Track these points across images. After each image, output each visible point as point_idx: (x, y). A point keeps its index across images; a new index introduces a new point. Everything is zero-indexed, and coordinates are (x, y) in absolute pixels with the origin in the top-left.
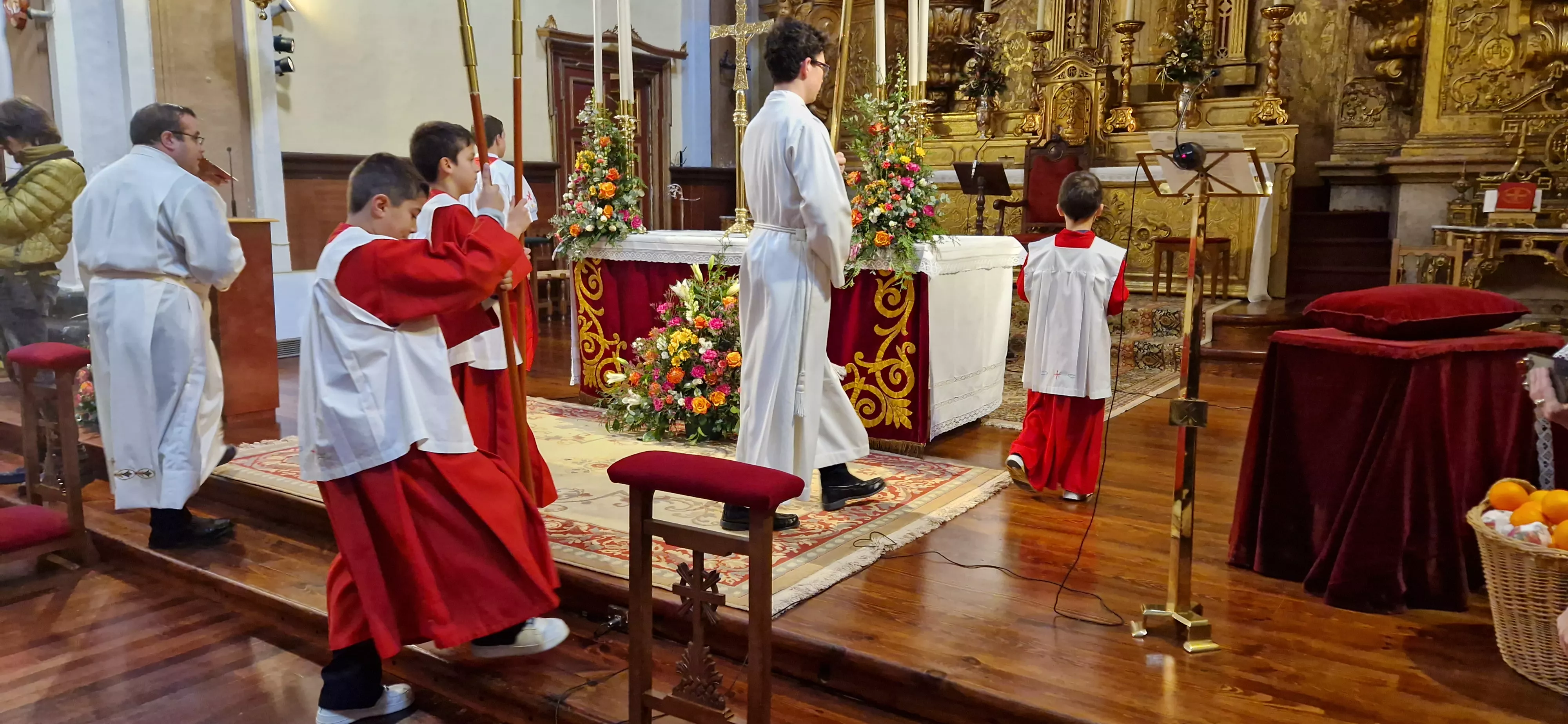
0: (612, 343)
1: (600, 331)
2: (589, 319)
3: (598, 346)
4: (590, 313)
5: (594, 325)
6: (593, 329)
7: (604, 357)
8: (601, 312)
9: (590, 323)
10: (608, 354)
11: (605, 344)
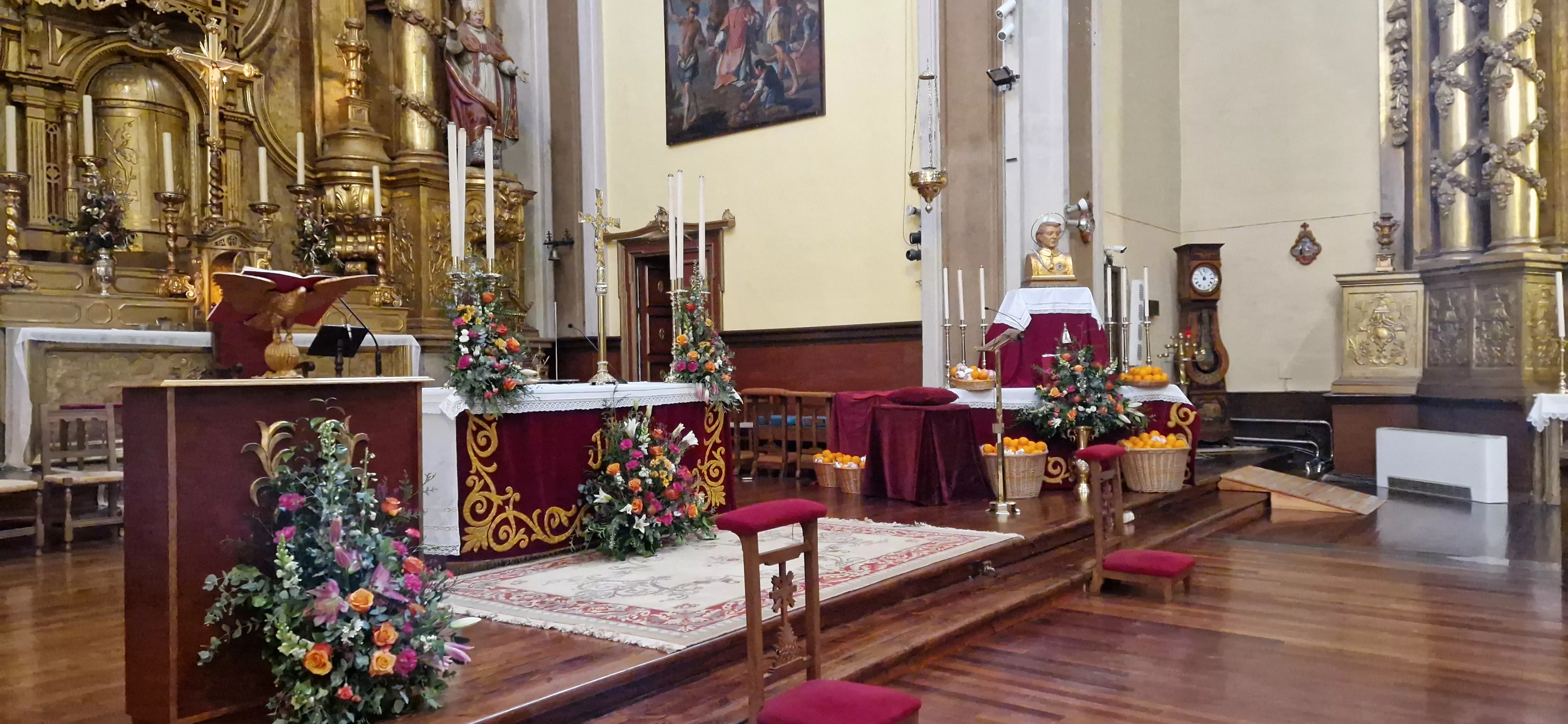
0: (505, 497)
1: (492, 487)
2: (481, 477)
3: (490, 503)
4: (480, 470)
5: (486, 484)
6: (486, 488)
7: (498, 514)
8: (493, 468)
9: (482, 482)
10: (501, 510)
11: (497, 500)
